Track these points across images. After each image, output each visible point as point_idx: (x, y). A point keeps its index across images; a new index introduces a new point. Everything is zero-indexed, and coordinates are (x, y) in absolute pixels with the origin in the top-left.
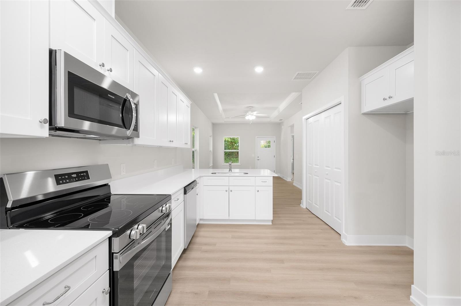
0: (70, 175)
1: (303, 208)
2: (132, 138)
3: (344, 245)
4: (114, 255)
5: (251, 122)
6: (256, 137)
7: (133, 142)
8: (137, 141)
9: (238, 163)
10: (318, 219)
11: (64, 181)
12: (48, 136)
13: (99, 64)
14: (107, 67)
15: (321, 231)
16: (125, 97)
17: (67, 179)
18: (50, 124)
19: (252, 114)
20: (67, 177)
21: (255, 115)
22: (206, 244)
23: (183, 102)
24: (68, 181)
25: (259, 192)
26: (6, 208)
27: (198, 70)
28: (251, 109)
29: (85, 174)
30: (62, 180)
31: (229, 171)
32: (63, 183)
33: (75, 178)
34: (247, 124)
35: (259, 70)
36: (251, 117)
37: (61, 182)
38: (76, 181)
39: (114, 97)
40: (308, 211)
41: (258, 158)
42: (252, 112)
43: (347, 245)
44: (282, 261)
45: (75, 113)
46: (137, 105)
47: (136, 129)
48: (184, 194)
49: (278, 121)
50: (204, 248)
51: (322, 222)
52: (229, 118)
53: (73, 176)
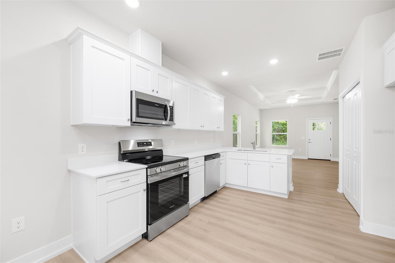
0: (143, 143)
1: (339, 192)
2: (172, 125)
3: (359, 230)
4: (148, 176)
5: (293, 106)
6: (307, 119)
7: (172, 127)
8: (174, 127)
9: (286, 145)
10: (349, 205)
11: (141, 146)
12: (130, 125)
13: (152, 90)
14: (155, 91)
15: (342, 214)
16: (165, 104)
17: (142, 145)
18: (131, 121)
19: (293, 97)
20: (142, 144)
21: (297, 98)
22: (223, 199)
23: (216, 98)
24: (142, 146)
25: (273, 167)
26: (121, 153)
27: (225, 74)
28: (292, 93)
29: (150, 143)
30: (140, 145)
31: (253, 149)
32: (140, 146)
33: (145, 144)
34: (289, 108)
35: (274, 62)
36: (293, 100)
37: (139, 146)
38: (146, 146)
39: (158, 105)
40: (343, 195)
41: (309, 141)
42: (293, 96)
43: (363, 232)
44: (274, 223)
45: (139, 115)
46: (173, 107)
47: (172, 119)
48: (205, 161)
49: (332, 100)
50: (220, 200)
51: (352, 208)
52: (274, 103)
53: (144, 144)
